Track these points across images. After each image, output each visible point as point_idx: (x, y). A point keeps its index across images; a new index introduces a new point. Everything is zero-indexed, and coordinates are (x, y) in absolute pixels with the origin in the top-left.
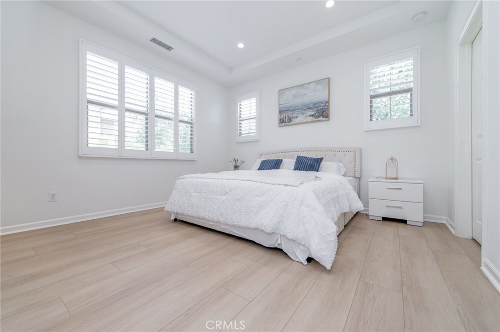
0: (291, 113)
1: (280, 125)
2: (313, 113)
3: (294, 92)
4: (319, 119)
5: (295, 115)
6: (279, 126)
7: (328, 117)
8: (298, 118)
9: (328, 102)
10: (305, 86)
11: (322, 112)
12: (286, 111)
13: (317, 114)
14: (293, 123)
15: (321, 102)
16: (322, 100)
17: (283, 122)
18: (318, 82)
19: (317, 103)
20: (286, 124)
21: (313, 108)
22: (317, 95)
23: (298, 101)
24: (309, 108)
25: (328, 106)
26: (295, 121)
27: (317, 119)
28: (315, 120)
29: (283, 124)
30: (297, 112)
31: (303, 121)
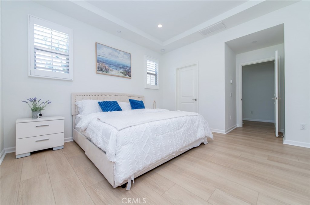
0: (108, 66)
1: (98, 72)
2: (123, 71)
3: (110, 51)
4: (126, 76)
5: (111, 69)
6: (96, 73)
7: (130, 76)
8: (113, 71)
9: (130, 68)
10: (118, 51)
11: (127, 73)
12: (103, 62)
13: (125, 73)
14: (109, 73)
15: (127, 67)
16: (128, 66)
17: (101, 70)
18: (126, 53)
19: (125, 66)
20: (103, 72)
21: (122, 68)
22: (124, 61)
23: (113, 59)
24: (120, 67)
25: (131, 70)
26: (111, 73)
27: (125, 76)
28: (124, 76)
29: (101, 72)
30: (113, 67)
31: (116, 75)
